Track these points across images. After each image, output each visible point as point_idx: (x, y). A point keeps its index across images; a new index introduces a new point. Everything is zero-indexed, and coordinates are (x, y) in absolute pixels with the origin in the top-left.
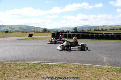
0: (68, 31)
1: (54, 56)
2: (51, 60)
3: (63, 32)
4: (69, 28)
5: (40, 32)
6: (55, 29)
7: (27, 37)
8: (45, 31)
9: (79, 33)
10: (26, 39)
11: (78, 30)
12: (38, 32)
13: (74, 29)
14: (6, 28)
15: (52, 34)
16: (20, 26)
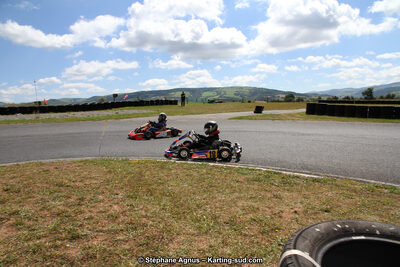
0: (347, 98)
1: (313, 159)
2: (305, 168)
3: (335, 100)
4: (352, 90)
5: (278, 101)
6: (315, 94)
7: (251, 113)
8: (290, 98)
9: (379, 102)
10: (249, 118)
11: (376, 96)
12: (274, 101)
13: (363, 94)
14: (211, 94)
15: (308, 105)
16: (237, 88)
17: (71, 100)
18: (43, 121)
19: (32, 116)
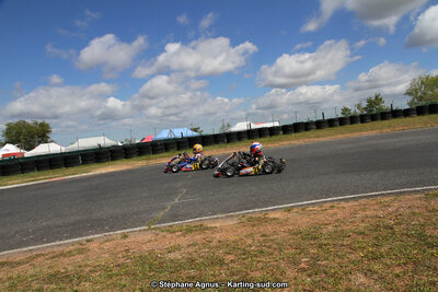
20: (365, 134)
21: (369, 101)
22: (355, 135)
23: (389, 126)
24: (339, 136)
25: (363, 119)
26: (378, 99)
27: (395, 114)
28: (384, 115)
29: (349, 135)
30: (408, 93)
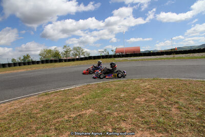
17: (188, 47)
18: (177, 58)
19: (171, 56)
20: (20, 71)
21: (24, 57)
22: (15, 71)
23: (31, 68)
24: (8, 72)
25: (20, 64)
26: (28, 56)
27: (33, 63)
28: (29, 63)
29: (12, 71)
30: (40, 55)
